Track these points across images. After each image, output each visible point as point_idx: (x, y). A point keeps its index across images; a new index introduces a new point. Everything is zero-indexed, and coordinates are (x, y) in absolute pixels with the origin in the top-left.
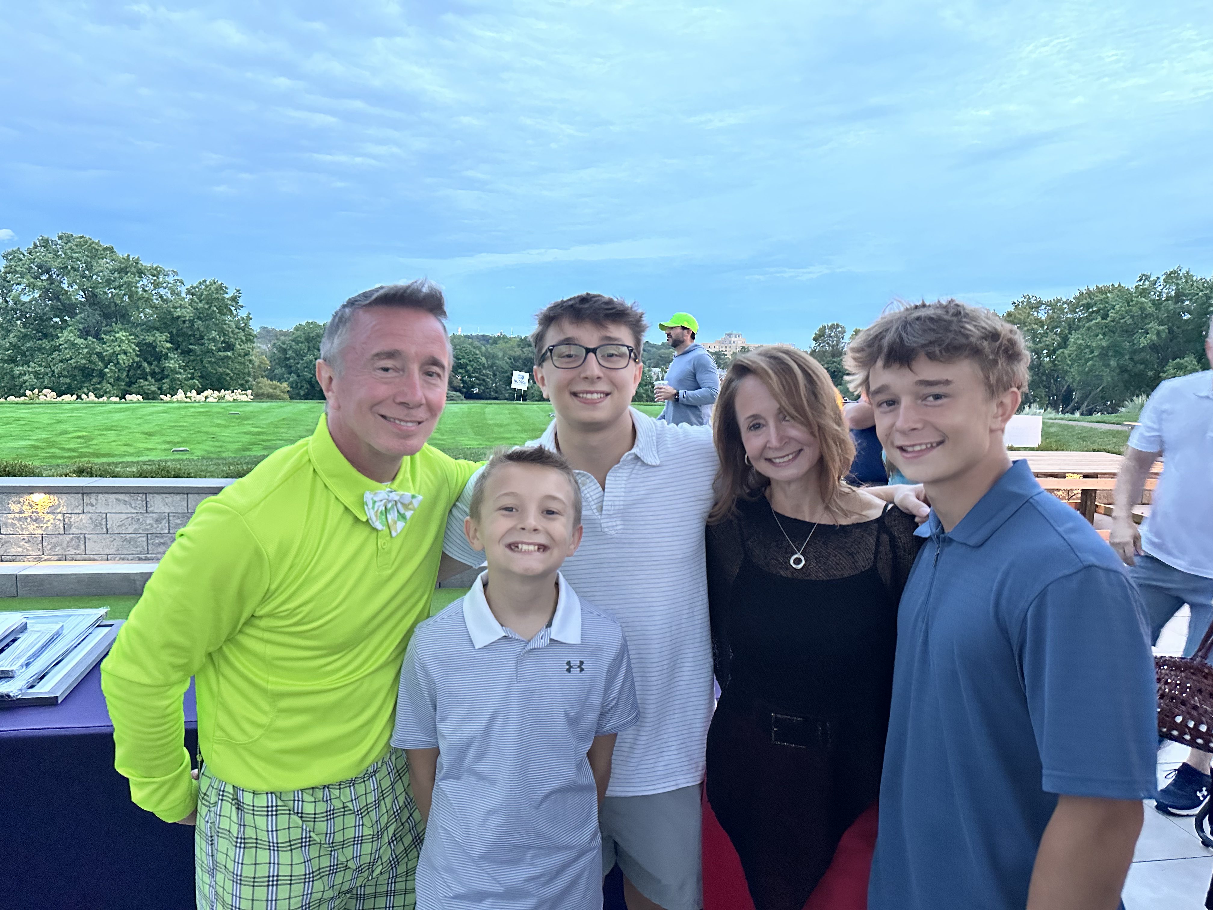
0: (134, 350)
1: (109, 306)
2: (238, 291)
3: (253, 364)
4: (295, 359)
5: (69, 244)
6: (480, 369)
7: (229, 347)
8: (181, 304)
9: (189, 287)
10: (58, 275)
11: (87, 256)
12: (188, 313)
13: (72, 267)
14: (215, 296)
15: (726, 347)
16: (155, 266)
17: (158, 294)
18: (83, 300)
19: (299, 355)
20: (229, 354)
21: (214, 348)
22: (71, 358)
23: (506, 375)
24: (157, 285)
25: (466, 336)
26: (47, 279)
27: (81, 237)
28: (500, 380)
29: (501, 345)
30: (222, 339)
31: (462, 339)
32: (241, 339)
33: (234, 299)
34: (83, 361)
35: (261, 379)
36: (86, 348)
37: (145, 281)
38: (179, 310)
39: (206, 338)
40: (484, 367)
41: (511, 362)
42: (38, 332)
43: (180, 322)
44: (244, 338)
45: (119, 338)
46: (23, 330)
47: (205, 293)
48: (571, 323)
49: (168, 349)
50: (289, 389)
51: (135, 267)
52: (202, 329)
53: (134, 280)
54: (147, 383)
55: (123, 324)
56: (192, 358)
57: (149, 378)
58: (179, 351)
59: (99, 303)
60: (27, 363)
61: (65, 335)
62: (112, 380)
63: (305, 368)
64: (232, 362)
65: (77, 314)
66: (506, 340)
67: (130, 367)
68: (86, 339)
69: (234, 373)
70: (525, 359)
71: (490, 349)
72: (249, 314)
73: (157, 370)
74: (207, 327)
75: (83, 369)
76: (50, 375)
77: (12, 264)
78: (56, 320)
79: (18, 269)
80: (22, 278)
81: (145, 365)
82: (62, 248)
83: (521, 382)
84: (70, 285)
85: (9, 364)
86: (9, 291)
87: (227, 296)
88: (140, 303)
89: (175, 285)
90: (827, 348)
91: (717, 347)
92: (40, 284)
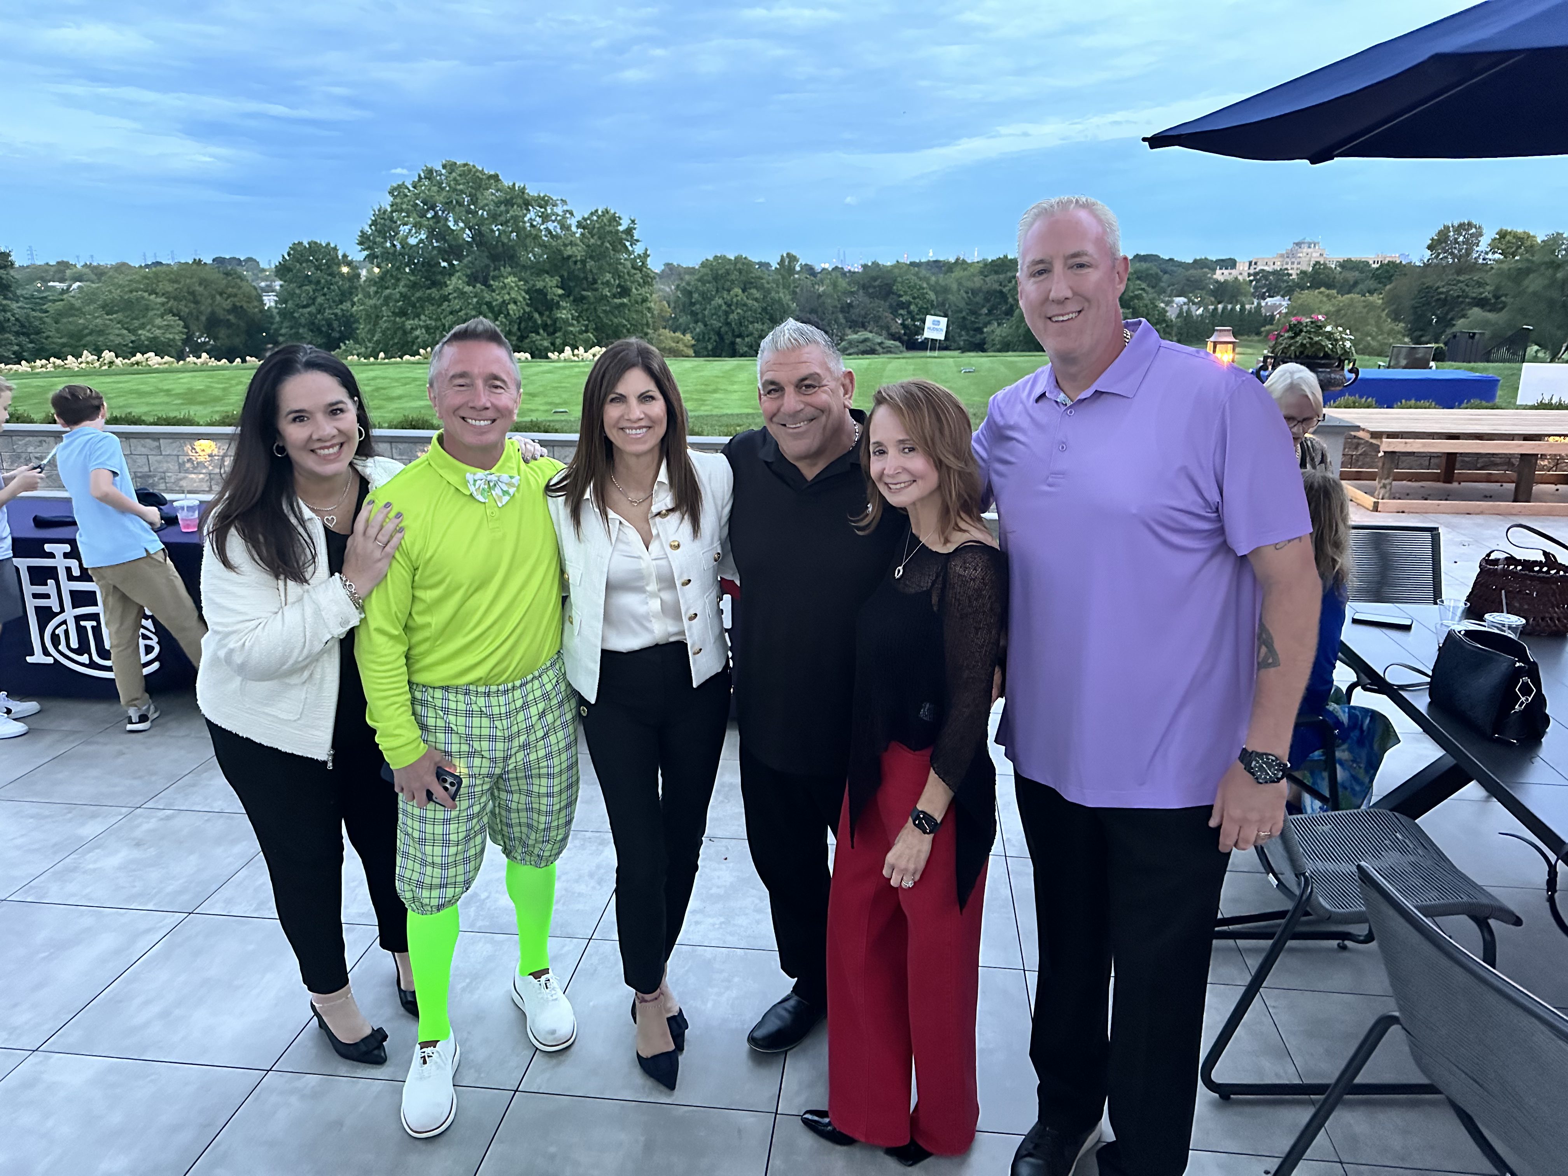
0: (524, 298)
1: (496, 246)
2: (633, 221)
3: (653, 313)
4: (701, 304)
5: (454, 174)
6: (927, 308)
7: (624, 291)
8: (571, 241)
9: (580, 219)
10: (443, 212)
11: (471, 187)
12: (578, 252)
13: (457, 202)
14: (608, 229)
15: (1293, 263)
16: (542, 195)
17: (547, 229)
18: (469, 240)
19: (707, 298)
20: (625, 300)
21: (608, 294)
22: (461, 310)
23: (961, 315)
24: (545, 218)
26: (433, 217)
27: (465, 165)
29: (957, 273)
30: (617, 282)
32: (638, 281)
33: (629, 231)
35: (662, 331)
36: (475, 297)
37: (532, 215)
38: (569, 248)
39: (599, 282)
40: (932, 305)
41: (969, 298)
42: (427, 280)
43: (571, 263)
44: (641, 281)
45: (509, 284)
46: (412, 278)
47: (597, 225)
49: (560, 296)
50: (693, 342)
51: (521, 198)
52: (595, 271)
53: (521, 214)
54: (538, 337)
55: (512, 268)
56: (585, 306)
57: (541, 331)
58: (571, 298)
59: (486, 243)
60: (418, 316)
61: (453, 282)
63: (713, 315)
64: (629, 310)
65: (464, 257)
66: (964, 266)
67: (521, 318)
68: (474, 287)
69: (631, 325)
70: (987, 292)
71: (942, 279)
72: (646, 250)
73: (549, 322)
74: (600, 268)
76: (441, 329)
77: (398, 200)
78: (444, 264)
79: (404, 206)
80: (408, 216)
81: (536, 315)
82: (446, 179)
83: (937, 330)
84: (456, 223)
85: (400, 317)
86: (397, 233)
87: (621, 228)
88: (528, 241)
89: (564, 218)
90: (1450, 260)
91: (1278, 263)
92: (426, 223)
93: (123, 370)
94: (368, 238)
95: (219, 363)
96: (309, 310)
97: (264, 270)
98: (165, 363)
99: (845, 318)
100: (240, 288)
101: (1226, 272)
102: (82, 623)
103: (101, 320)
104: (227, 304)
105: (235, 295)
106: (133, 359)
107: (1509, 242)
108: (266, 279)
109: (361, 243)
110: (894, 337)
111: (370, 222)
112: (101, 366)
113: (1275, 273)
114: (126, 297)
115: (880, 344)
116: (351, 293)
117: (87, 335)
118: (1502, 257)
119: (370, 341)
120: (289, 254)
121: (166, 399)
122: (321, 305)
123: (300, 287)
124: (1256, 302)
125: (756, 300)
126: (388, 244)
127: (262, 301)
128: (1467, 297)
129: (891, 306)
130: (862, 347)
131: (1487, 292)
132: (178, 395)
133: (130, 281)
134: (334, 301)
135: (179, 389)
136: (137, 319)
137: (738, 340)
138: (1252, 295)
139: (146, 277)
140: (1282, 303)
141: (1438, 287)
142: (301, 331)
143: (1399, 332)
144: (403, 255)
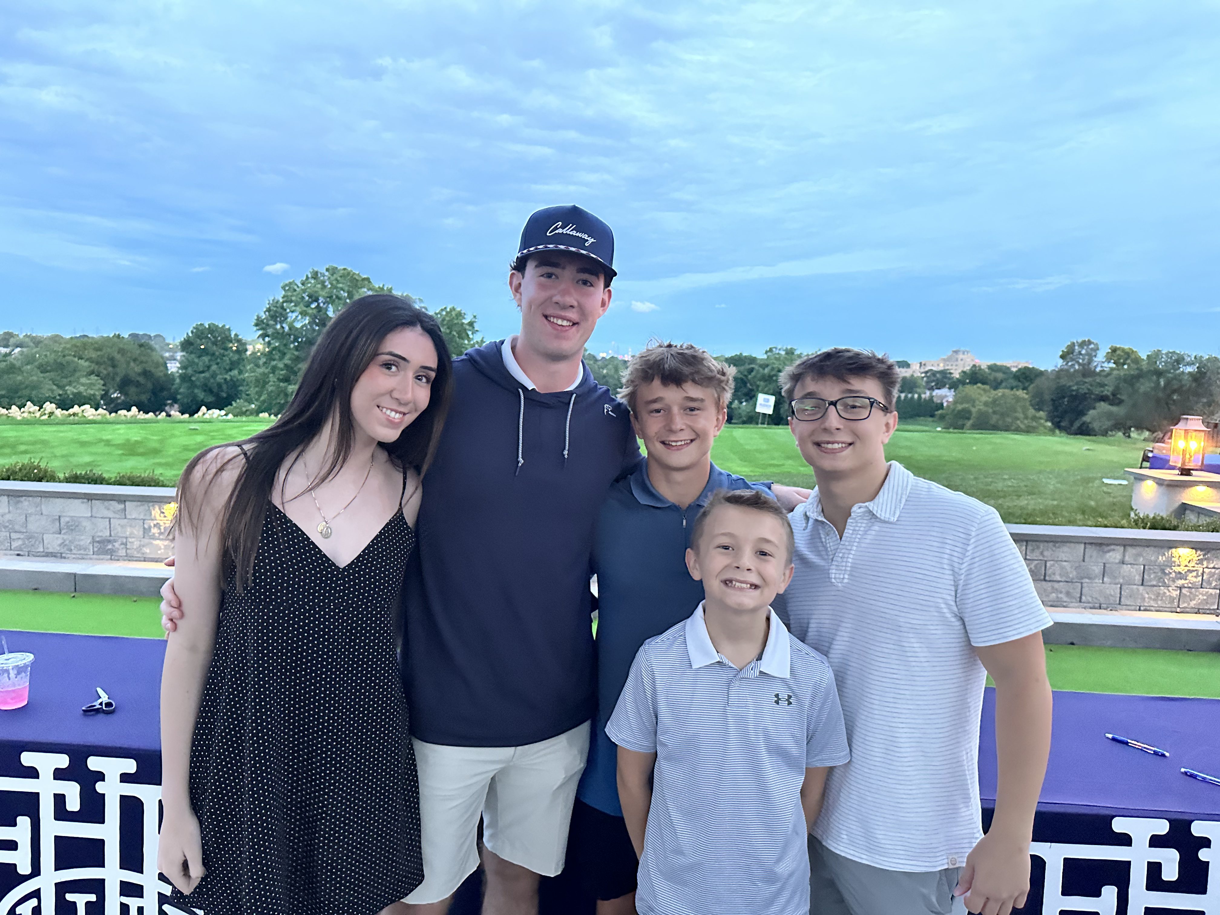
2: (475, 317)
5: (335, 276)
10: (324, 304)
11: (349, 286)
13: (336, 297)
14: (455, 321)
15: (953, 365)
26: (316, 307)
27: (344, 269)
33: (471, 324)
46: (296, 353)
47: (446, 319)
48: (813, 380)
72: (483, 338)
77: (290, 294)
79: (293, 298)
80: (295, 306)
82: (329, 279)
83: (766, 406)
86: (286, 318)
87: (466, 321)
90: (1077, 367)
91: (942, 365)
92: (310, 311)
93: (61, 420)
94: (262, 321)
95: (147, 416)
96: (203, 375)
97: (168, 344)
98: (100, 415)
100: (150, 356)
101: (904, 370)
102: (70, 897)
103: (36, 377)
104: (138, 369)
105: (146, 362)
106: (71, 411)
107: (1119, 355)
108: (170, 350)
109: (256, 325)
111: (265, 309)
112: (41, 416)
113: (940, 372)
114: (59, 361)
116: (239, 364)
118: (1114, 366)
119: (257, 400)
120: (192, 332)
121: (107, 449)
122: (214, 372)
123: (198, 357)
124: (928, 393)
126: (278, 327)
127: (166, 367)
128: (1092, 394)
131: (1108, 391)
132: (118, 446)
133: (62, 348)
134: (225, 369)
135: (117, 439)
136: (66, 378)
138: (925, 388)
139: (75, 346)
140: (948, 394)
141: (1070, 386)
142: (196, 391)
143: (1041, 418)
144: (290, 335)
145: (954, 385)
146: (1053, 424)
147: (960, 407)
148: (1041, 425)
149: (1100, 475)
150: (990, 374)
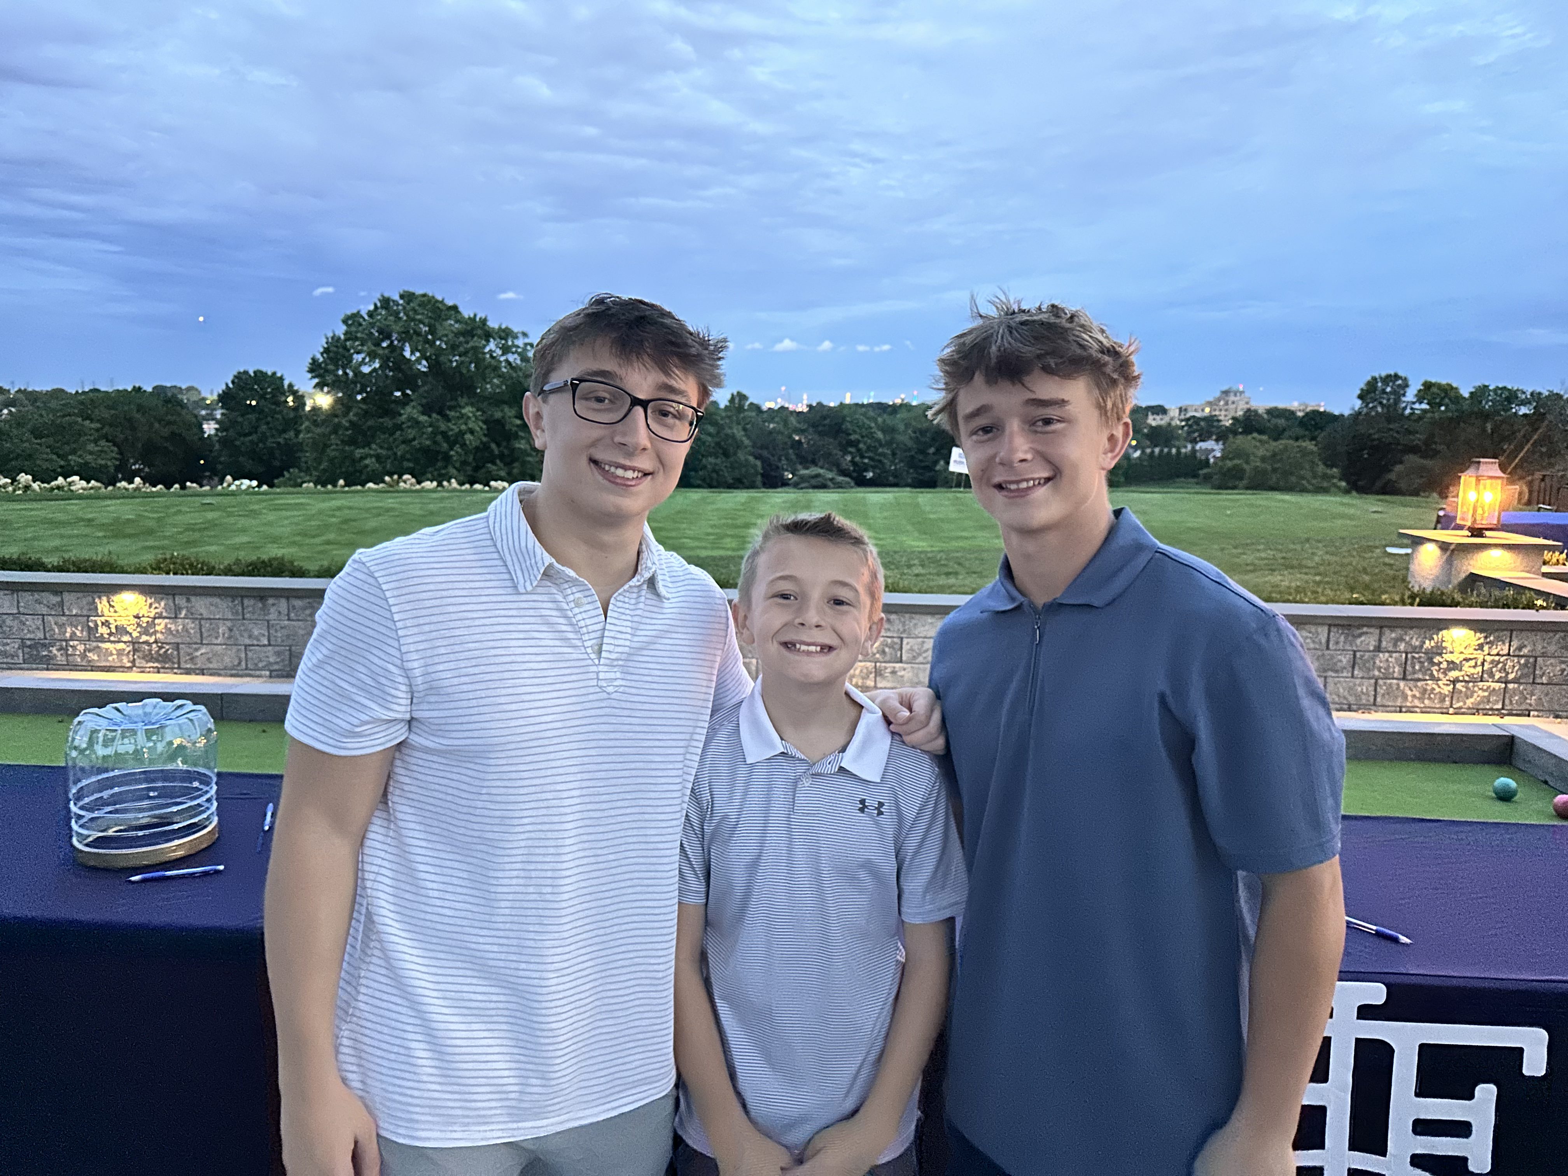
0: (481, 428)
1: (454, 376)
5: (412, 304)
6: (875, 446)
10: (399, 342)
11: (430, 317)
13: (414, 331)
15: (1222, 410)
16: (503, 327)
17: (507, 361)
18: (425, 370)
22: (414, 439)
23: (908, 454)
24: (506, 350)
25: (857, 405)
26: (388, 346)
27: (424, 295)
28: (901, 461)
29: (903, 415)
31: (853, 409)
34: (428, 442)
36: (430, 426)
37: (492, 345)
40: (880, 444)
42: (379, 409)
45: (466, 414)
46: (364, 407)
49: (518, 426)
51: (482, 329)
53: (481, 345)
54: (494, 467)
55: (469, 398)
57: (498, 462)
59: (443, 373)
60: (368, 445)
61: (407, 412)
62: (458, 465)
65: (419, 387)
67: (477, 448)
68: (430, 416)
71: (890, 420)
73: (506, 452)
75: (425, 451)
77: (353, 329)
78: (398, 394)
79: (359, 335)
80: (362, 345)
81: (493, 446)
82: (404, 308)
84: (412, 353)
85: (350, 445)
86: (349, 362)
88: (487, 371)
89: (525, 349)
90: (1379, 409)
91: (1207, 410)
92: (380, 352)
93: (40, 495)
94: (320, 365)
95: (154, 489)
96: (250, 438)
97: (204, 399)
98: (91, 488)
99: (797, 455)
100: (179, 415)
101: (1158, 417)
104: (166, 431)
105: (175, 423)
106: (53, 484)
107: (1434, 393)
108: (207, 407)
109: (311, 371)
110: (843, 473)
111: (322, 350)
112: (14, 490)
113: (1205, 419)
114: (58, 422)
115: (832, 480)
116: (296, 423)
117: (12, 460)
118: (1427, 407)
119: (316, 469)
120: (233, 382)
121: (86, 531)
122: (264, 433)
123: (242, 415)
124: (1189, 447)
125: (710, 434)
126: (340, 372)
127: (202, 429)
128: (1399, 444)
129: (840, 444)
130: (814, 482)
131: (1419, 438)
132: (102, 526)
133: (63, 405)
134: (277, 430)
135: (104, 518)
136: (67, 443)
137: (693, 473)
138: (1186, 440)
139: (82, 403)
140: (1216, 447)
141: (1370, 435)
142: (241, 459)
143: (1333, 477)
144: (355, 383)
145: (1222, 435)
146: (1348, 483)
147: (1229, 464)
148: (1335, 485)
149: (1384, 543)
150: (1269, 421)
